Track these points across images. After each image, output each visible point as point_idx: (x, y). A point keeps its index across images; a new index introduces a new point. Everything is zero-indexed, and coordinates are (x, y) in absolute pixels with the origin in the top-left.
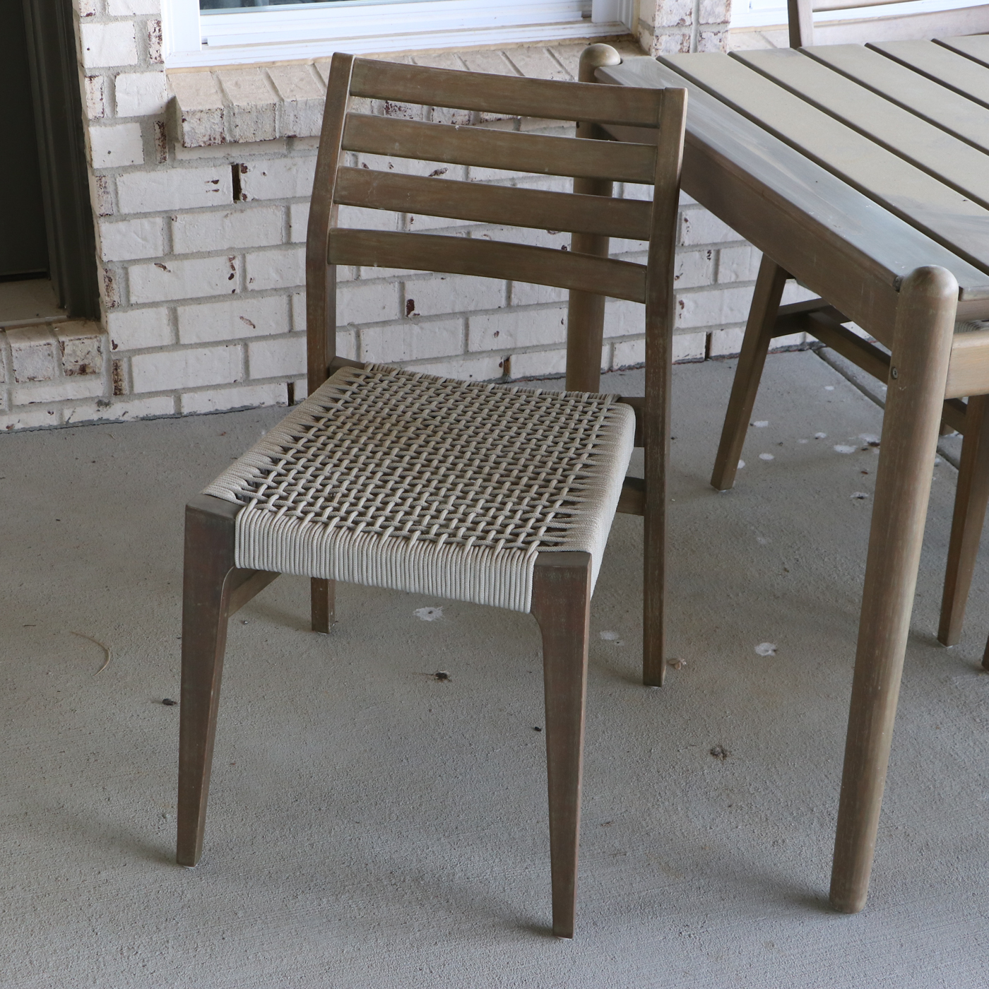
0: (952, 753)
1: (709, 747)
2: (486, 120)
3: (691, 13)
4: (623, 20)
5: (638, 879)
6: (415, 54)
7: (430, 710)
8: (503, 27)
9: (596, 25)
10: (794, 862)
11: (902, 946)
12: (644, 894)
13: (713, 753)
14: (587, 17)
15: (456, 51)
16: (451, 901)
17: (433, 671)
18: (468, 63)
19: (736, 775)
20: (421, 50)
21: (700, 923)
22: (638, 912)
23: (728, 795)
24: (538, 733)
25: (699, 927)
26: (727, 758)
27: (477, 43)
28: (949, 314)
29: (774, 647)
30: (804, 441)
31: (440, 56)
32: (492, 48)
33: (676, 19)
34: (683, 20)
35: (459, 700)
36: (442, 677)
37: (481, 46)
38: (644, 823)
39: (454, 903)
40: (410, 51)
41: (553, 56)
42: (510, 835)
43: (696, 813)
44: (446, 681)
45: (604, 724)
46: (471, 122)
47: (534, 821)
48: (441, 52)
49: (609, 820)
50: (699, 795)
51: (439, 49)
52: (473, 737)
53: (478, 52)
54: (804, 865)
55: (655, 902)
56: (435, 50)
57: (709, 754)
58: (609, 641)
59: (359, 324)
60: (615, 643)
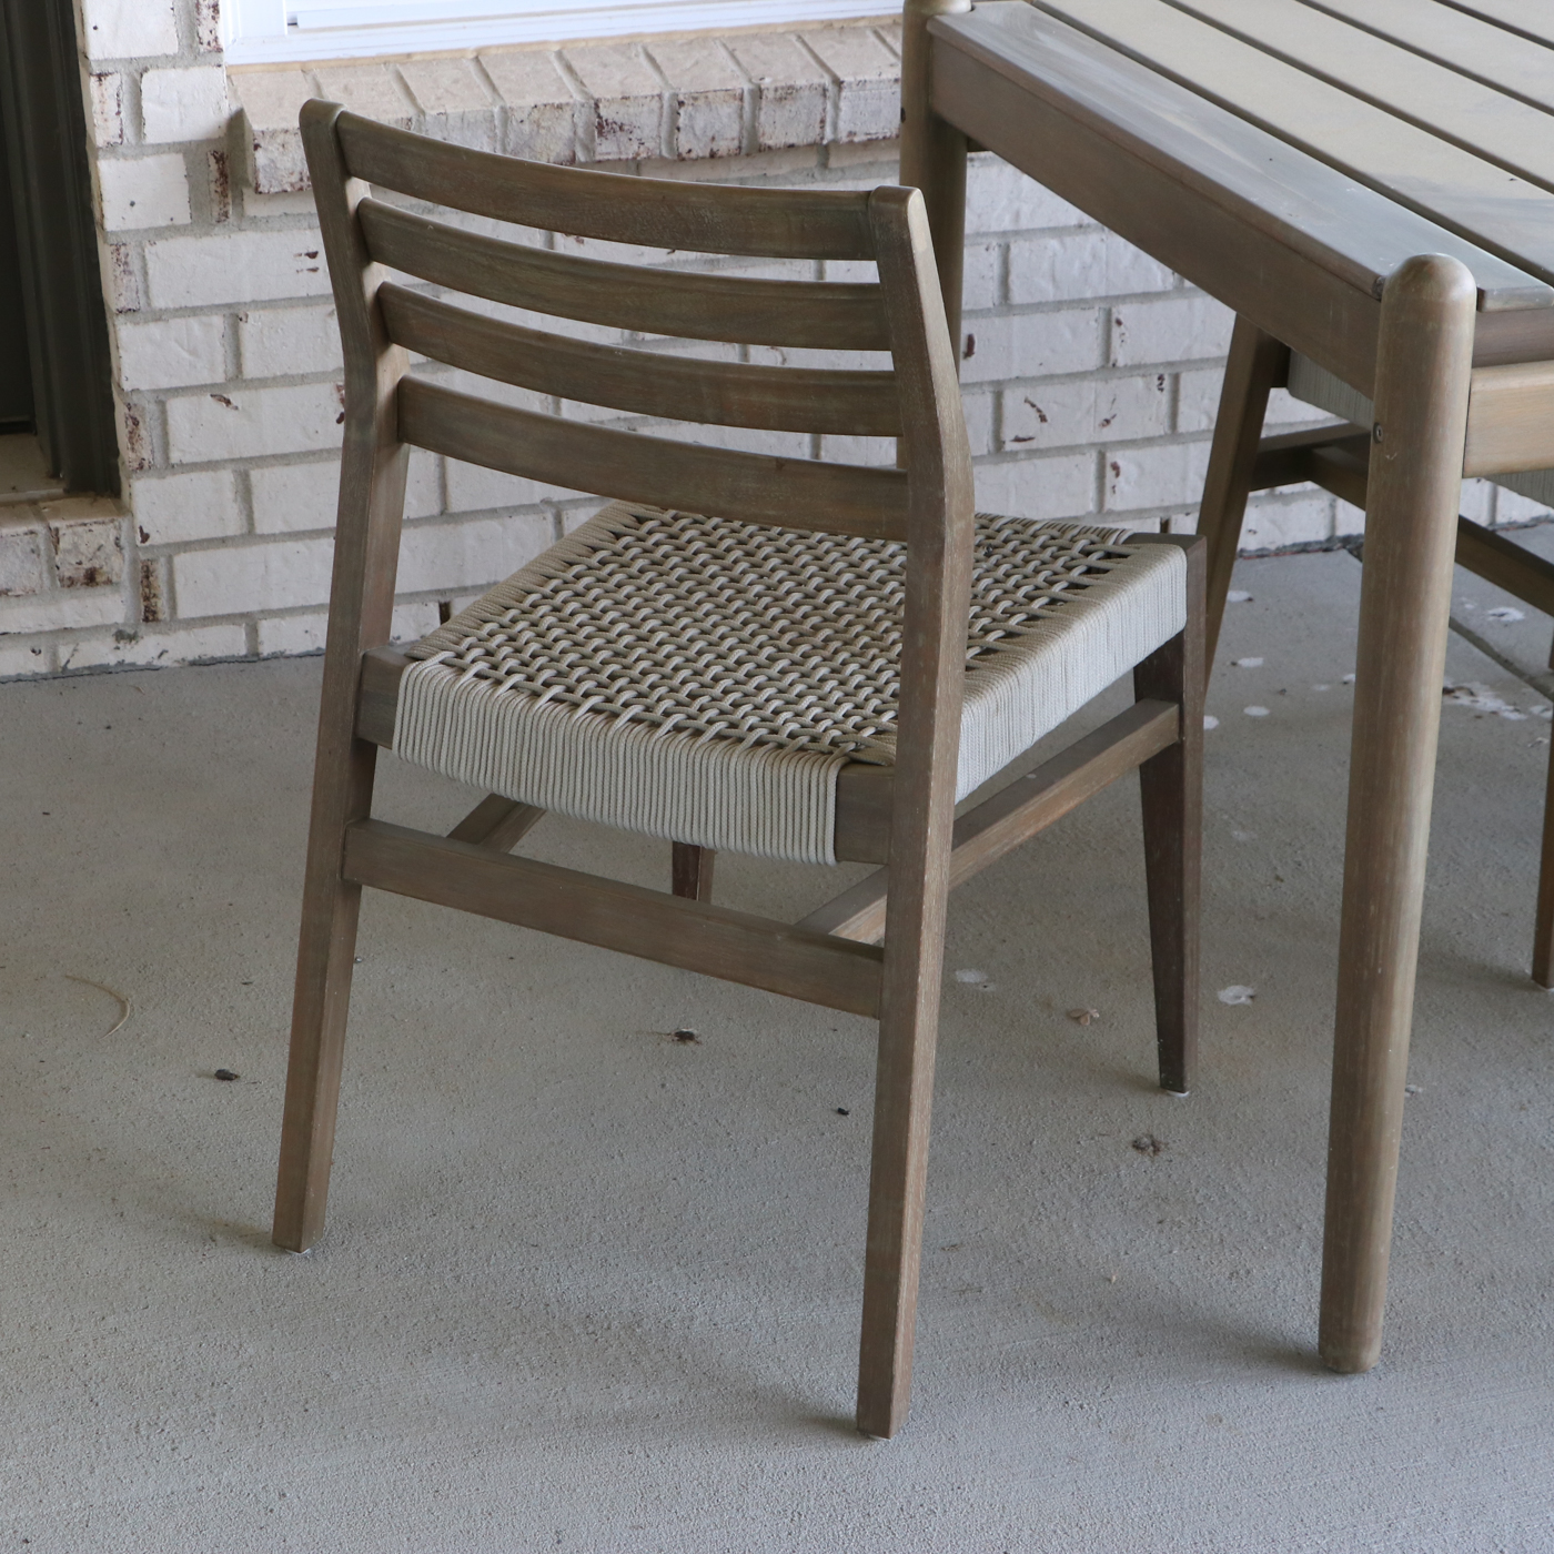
0: (1545, 1145)
1: (1131, 1138)
2: (770, 148)
5: (1000, 1326)
6: (648, 40)
7: (663, 1086)
10: (1264, 1302)
11: (1438, 1421)
12: (1008, 1346)
13: (1137, 1146)
15: (718, 34)
16: (684, 1357)
17: (671, 1028)
18: (737, 53)
19: (1174, 1177)
20: (659, 34)
21: (1100, 1389)
22: (998, 1373)
23: (1159, 1206)
24: (844, 1117)
25: (1098, 1394)
26: (1161, 1154)
27: (753, 22)
29: (1250, 991)
30: (1323, 688)
31: (690, 43)
32: (781, 30)
35: (713, 1070)
36: (684, 1037)
37: (760, 26)
38: (1014, 1246)
40: (640, 35)
41: (883, 41)
42: (788, 1263)
43: (1104, 1232)
44: (691, 1044)
45: (956, 1105)
46: (744, 151)
47: (830, 1243)
48: (692, 37)
49: (956, 1241)
50: (1110, 1206)
51: (690, 32)
52: (733, 1122)
53: (755, 36)
54: (1280, 1305)
55: (1025, 1358)
56: (682, 33)
57: (1130, 1148)
58: (969, 983)
59: (560, 502)
60: (981, 988)
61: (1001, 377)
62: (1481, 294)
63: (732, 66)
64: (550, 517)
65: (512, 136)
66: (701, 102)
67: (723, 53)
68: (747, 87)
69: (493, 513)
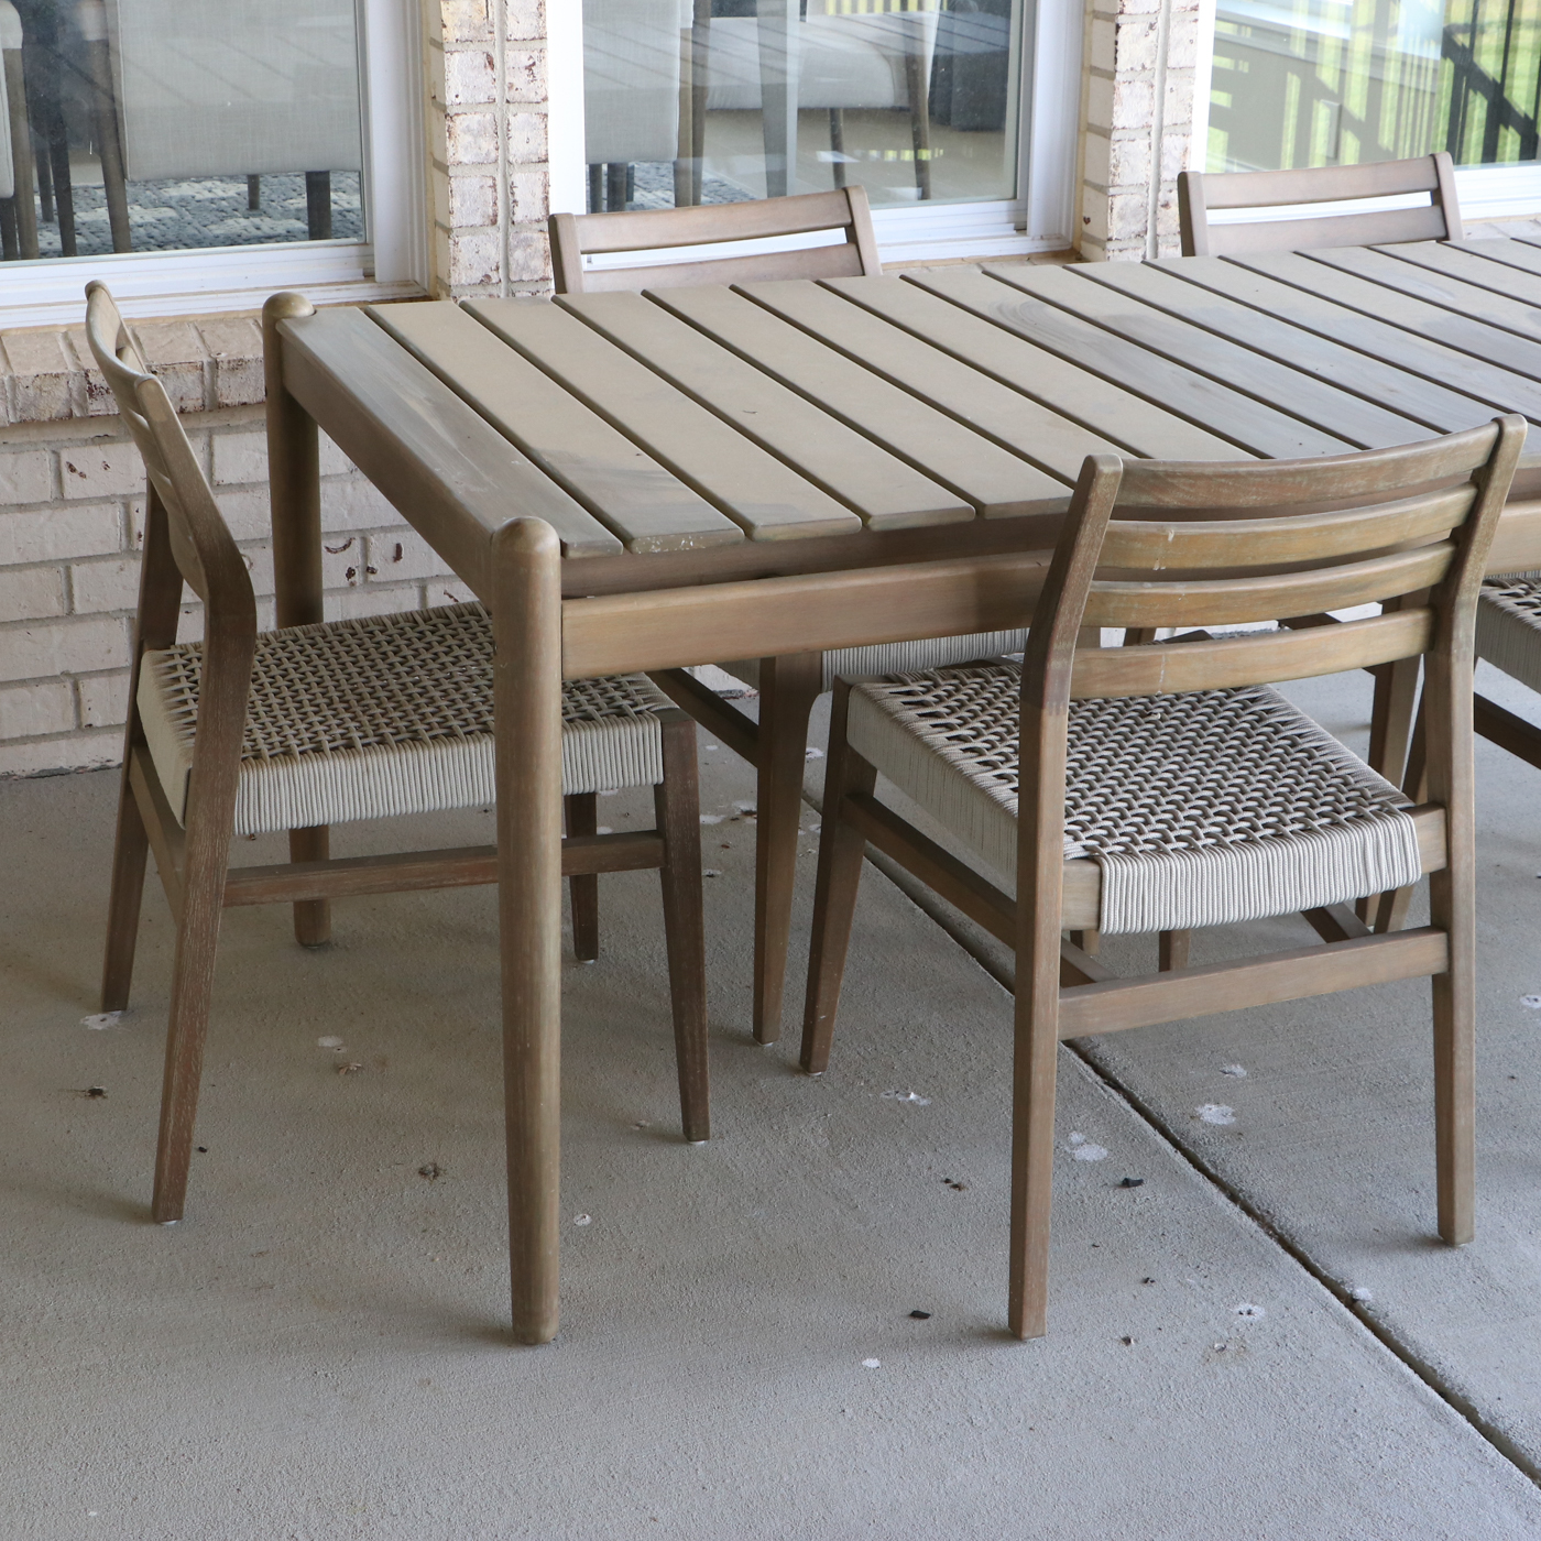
0: (729, 1165)
1: (420, 1166)
2: (227, 405)
3: (498, 268)
4: (417, 278)
5: (280, 1314)
6: (137, 324)
7: (69, 1132)
8: (257, 289)
9: (381, 285)
10: (486, 1291)
11: (593, 1379)
12: (282, 1330)
13: (423, 1173)
14: (369, 276)
15: (191, 319)
16: (29, 1344)
17: (87, 1087)
18: (204, 333)
19: (444, 1196)
20: (145, 319)
21: (344, 1361)
22: (269, 1351)
23: (426, 1219)
24: (202, 1154)
25: (341, 1366)
26: (439, 1178)
27: (220, 310)
28: (550, 575)
31: (168, 326)
32: (241, 316)
33: (478, 276)
34: (488, 276)
35: (110, 1120)
36: (95, 1093)
37: (226, 313)
38: (307, 1252)
39: (33, 1347)
42: (129, 1269)
43: (379, 1239)
44: (99, 1098)
45: (292, 1143)
46: (207, 408)
47: (166, 1253)
48: (172, 321)
49: (264, 1249)
50: (389, 1220)
51: (169, 317)
52: (115, 1160)
53: (221, 321)
54: (498, 1293)
55: (293, 1339)
56: (164, 318)
57: (417, 1173)
58: (328, 1048)
59: (77, 674)
60: (335, 1051)
61: (424, 576)
62: (564, 547)
63: (198, 343)
64: (69, 685)
65: (20, 398)
66: (170, 372)
67: (194, 333)
68: (206, 360)
69: (23, 683)
